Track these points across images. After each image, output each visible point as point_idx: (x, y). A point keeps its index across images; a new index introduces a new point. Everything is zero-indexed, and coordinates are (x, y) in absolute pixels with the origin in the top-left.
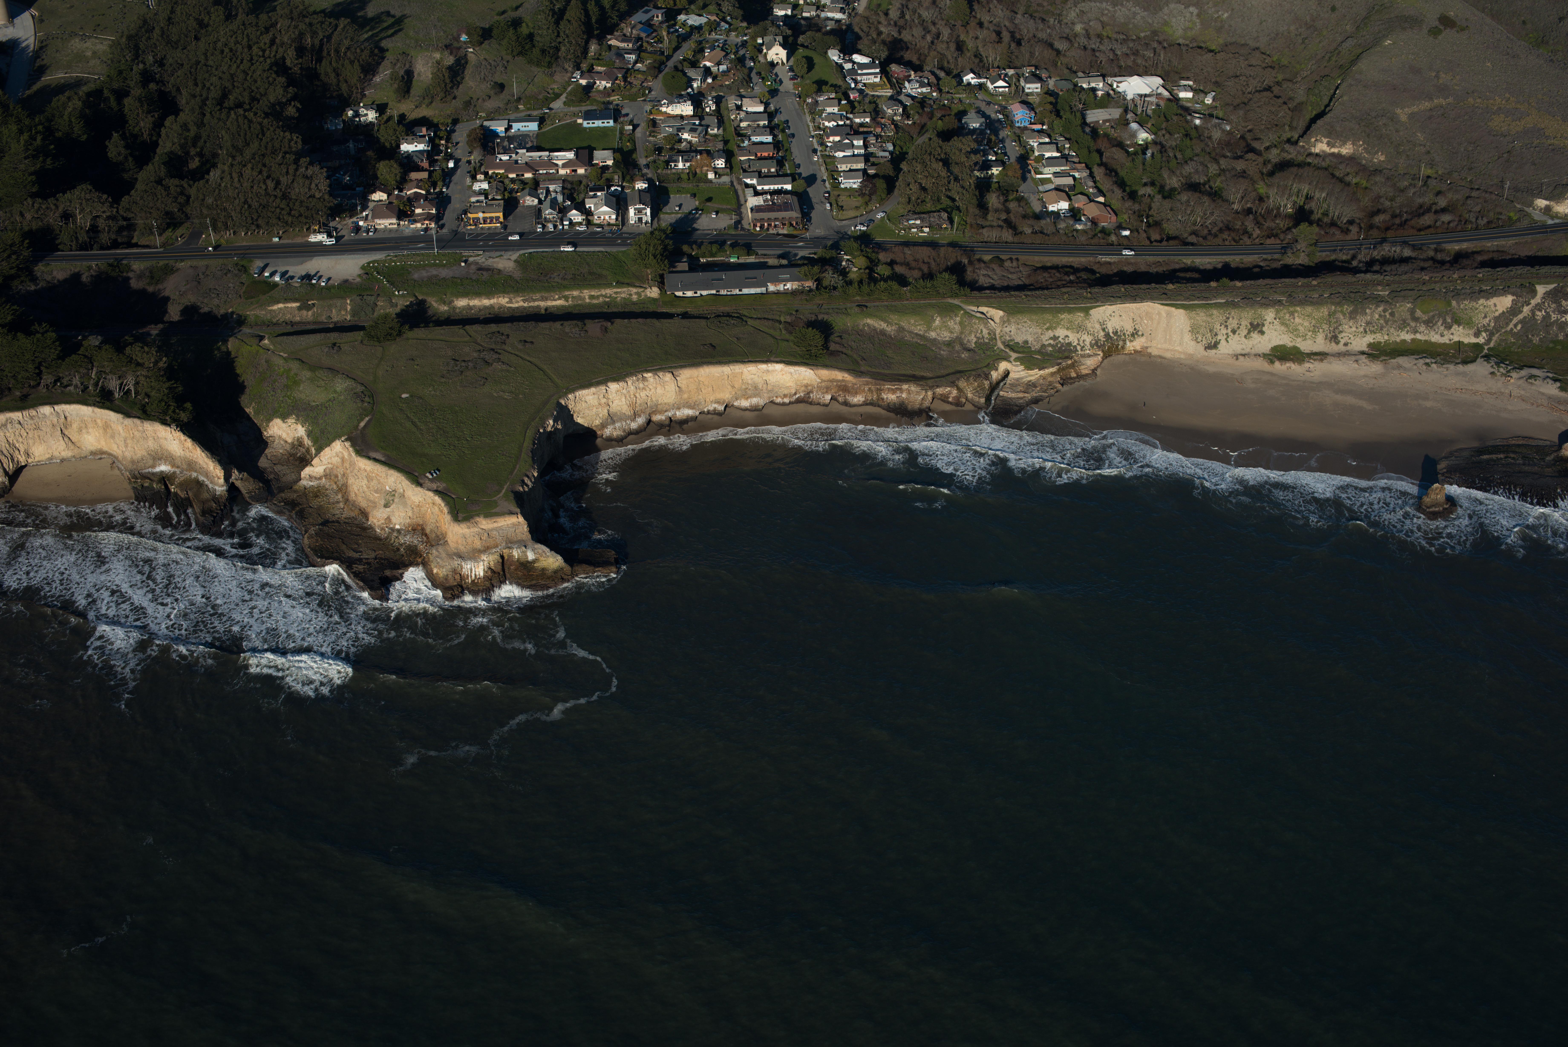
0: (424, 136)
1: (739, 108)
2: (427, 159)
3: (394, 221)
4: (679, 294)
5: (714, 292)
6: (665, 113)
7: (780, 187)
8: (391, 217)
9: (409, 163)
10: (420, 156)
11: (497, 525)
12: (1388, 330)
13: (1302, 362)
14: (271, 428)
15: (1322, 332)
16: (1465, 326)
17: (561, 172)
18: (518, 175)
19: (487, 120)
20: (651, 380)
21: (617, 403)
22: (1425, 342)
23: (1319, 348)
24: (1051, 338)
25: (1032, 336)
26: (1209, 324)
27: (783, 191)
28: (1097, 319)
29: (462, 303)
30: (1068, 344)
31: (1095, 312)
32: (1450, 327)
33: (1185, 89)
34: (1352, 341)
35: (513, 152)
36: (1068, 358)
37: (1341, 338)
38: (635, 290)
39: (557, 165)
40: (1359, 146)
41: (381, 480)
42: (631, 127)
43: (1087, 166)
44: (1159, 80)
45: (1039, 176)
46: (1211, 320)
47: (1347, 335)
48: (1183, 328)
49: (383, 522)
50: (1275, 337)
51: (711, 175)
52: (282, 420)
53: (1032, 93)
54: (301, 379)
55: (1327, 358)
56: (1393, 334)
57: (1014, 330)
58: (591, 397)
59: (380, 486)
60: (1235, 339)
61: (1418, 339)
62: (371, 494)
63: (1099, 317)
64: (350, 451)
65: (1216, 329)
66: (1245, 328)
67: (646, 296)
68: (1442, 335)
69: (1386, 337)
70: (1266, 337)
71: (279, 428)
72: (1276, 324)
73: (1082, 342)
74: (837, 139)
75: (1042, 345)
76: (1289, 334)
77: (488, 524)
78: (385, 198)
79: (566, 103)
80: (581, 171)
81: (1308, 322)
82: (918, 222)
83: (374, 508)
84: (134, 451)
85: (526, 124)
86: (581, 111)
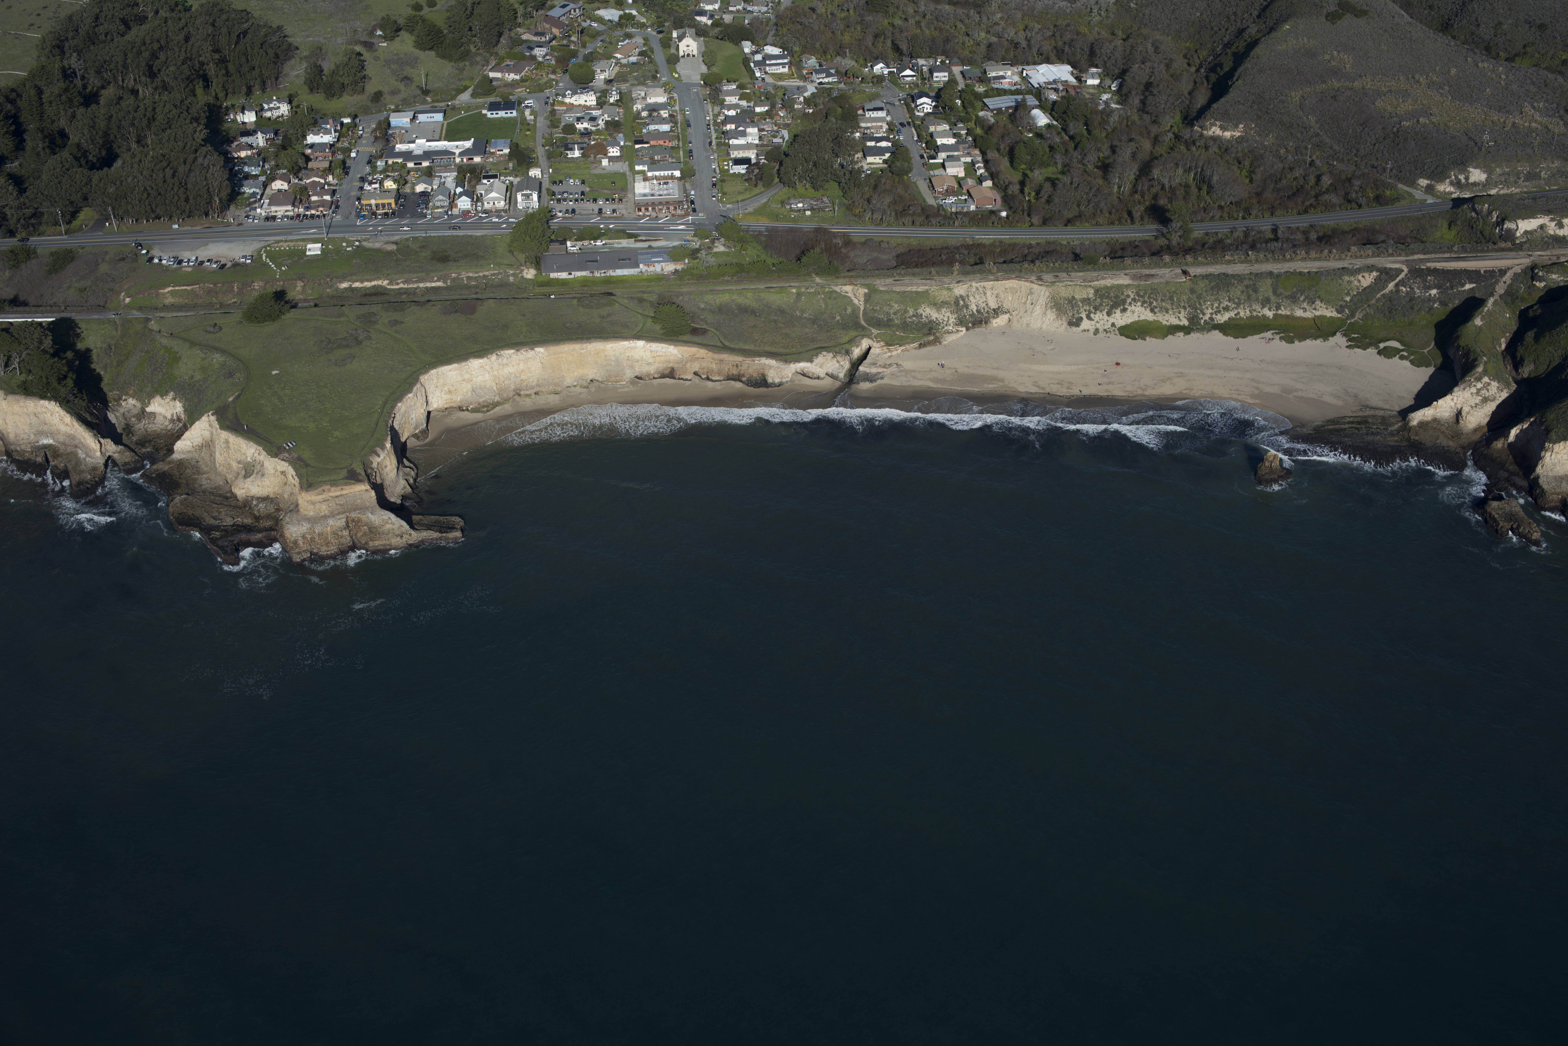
0: (330, 128)
1: (642, 98)
2: (330, 149)
3: (289, 208)
4: (555, 275)
5: (588, 274)
6: (569, 103)
7: (669, 173)
8: (286, 204)
9: (312, 154)
11: (344, 492)
12: (1251, 306)
13: (1164, 336)
14: (152, 404)
15: (1185, 308)
16: (1328, 302)
17: (458, 160)
18: (415, 164)
19: (394, 111)
20: (514, 356)
21: (480, 378)
22: (1287, 317)
23: (1181, 323)
24: (914, 316)
25: (895, 314)
26: (1072, 301)
27: (672, 177)
28: (961, 296)
29: (345, 285)
30: (931, 322)
31: (960, 290)
32: (1313, 303)
33: (1093, 77)
34: (1214, 316)
35: (414, 142)
36: (929, 334)
37: (1204, 314)
38: (511, 272)
39: (454, 154)
40: (1251, 129)
41: (243, 451)
42: (532, 117)
43: (980, 150)
44: (1068, 68)
45: (931, 161)
46: (1073, 297)
47: (1210, 311)
48: (1047, 304)
49: (243, 491)
50: (1137, 313)
51: (605, 162)
52: (162, 396)
53: (939, 81)
54: (180, 358)
55: (1189, 333)
56: (1255, 310)
57: (878, 308)
58: (454, 373)
59: (243, 458)
60: (1097, 316)
61: (1281, 315)
62: (234, 465)
63: (964, 294)
64: (216, 424)
65: (1078, 306)
66: (1107, 305)
67: (523, 277)
68: (1305, 310)
69: (1248, 312)
70: (1128, 313)
71: (160, 404)
72: (1139, 300)
73: (946, 319)
74: (733, 127)
75: (905, 322)
76: (1152, 311)
77: (335, 492)
78: (285, 186)
79: (473, 95)
80: (477, 159)
81: (1171, 298)
82: (800, 205)
83: (237, 478)
84: (17, 426)
85: (432, 115)
86: (486, 103)
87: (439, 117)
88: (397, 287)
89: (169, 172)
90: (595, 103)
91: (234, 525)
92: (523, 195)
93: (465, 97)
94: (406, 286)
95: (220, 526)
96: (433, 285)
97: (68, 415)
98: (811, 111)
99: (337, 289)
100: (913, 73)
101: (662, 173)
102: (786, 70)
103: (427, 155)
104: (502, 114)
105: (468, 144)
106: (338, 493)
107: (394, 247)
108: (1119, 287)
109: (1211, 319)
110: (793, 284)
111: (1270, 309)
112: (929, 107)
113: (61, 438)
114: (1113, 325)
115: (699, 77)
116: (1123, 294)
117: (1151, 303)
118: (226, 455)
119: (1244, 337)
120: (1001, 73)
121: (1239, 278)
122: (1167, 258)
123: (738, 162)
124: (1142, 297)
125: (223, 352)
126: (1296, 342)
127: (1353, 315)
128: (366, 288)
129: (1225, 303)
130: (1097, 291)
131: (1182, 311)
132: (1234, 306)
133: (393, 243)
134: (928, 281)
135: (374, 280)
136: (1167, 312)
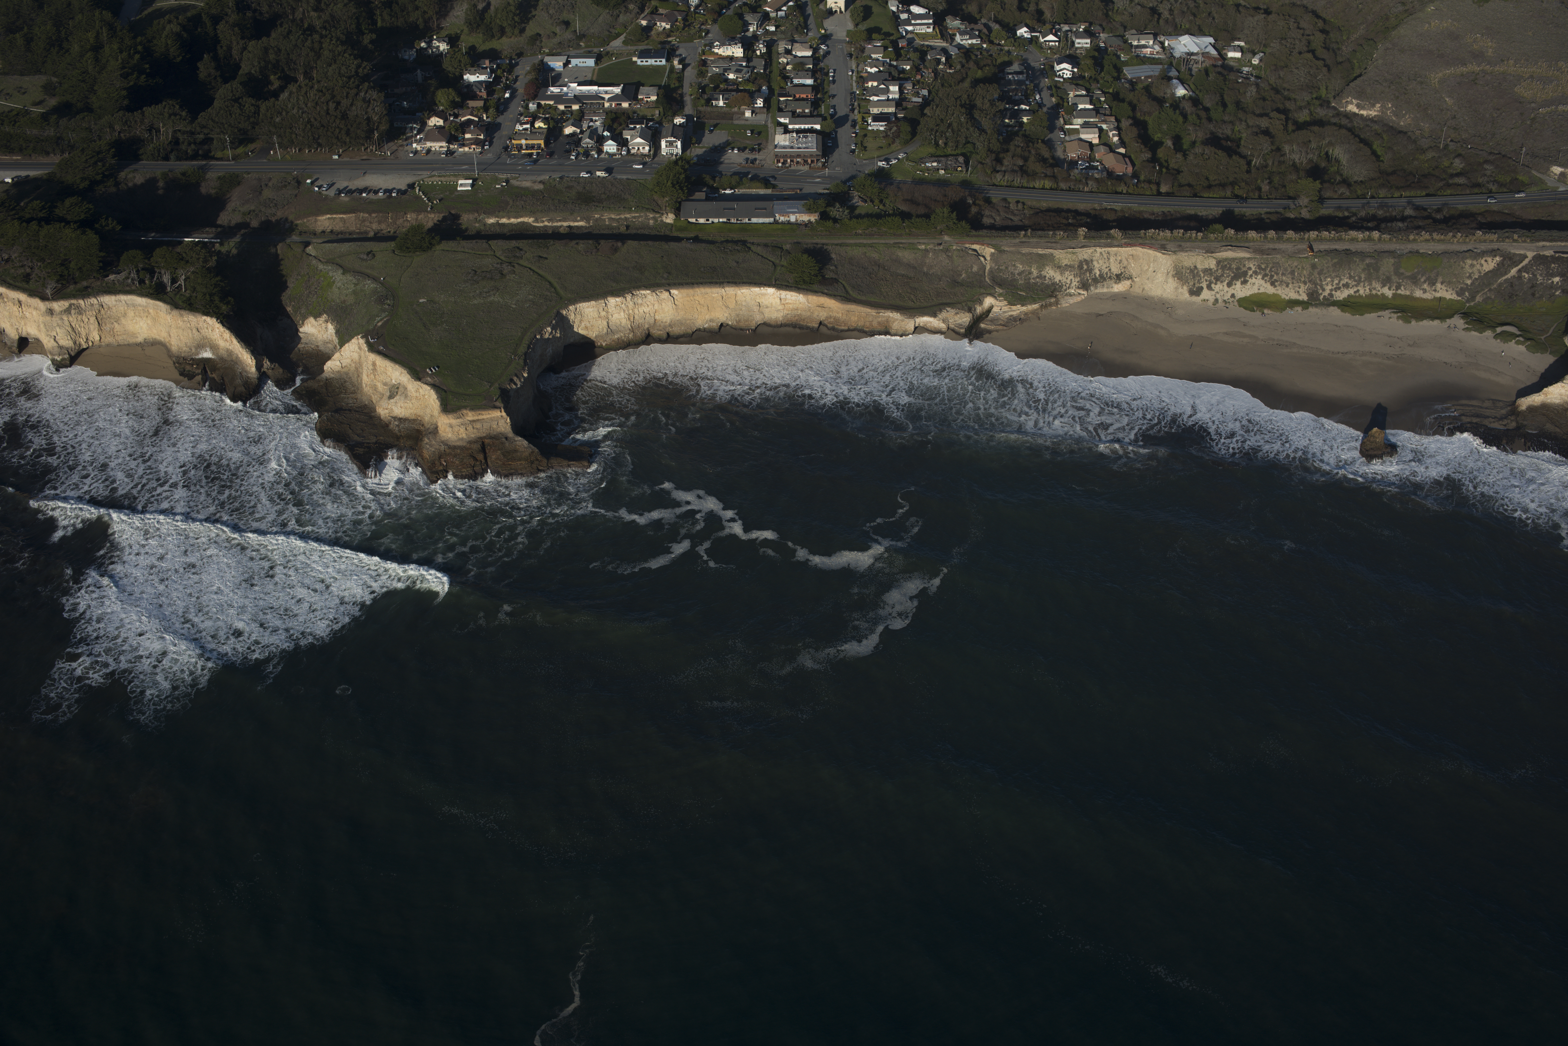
0: (486, 68)
1: (788, 52)
2: (486, 89)
3: (444, 144)
4: (693, 220)
5: (725, 220)
6: (717, 54)
7: (810, 126)
8: (441, 141)
9: (468, 92)
10: (479, 86)
11: (480, 417)
12: (1370, 284)
13: (1282, 310)
14: (306, 325)
15: (1305, 283)
16: (1448, 284)
17: (607, 105)
18: (566, 107)
19: (548, 55)
20: (650, 297)
21: (616, 316)
22: (1406, 297)
23: (1301, 298)
24: (1037, 277)
25: (1019, 274)
26: (1193, 271)
27: (812, 131)
28: (1085, 260)
29: (491, 221)
30: (1054, 284)
31: (1085, 253)
32: (1434, 284)
33: (1234, 49)
34: (1334, 292)
35: (566, 85)
36: (1051, 296)
37: (1324, 290)
38: (651, 216)
39: (603, 99)
40: (1389, 109)
41: (389, 374)
42: (681, 66)
43: (1115, 119)
44: (1210, 40)
45: (1067, 127)
46: (1195, 267)
47: (1330, 287)
48: (1168, 273)
49: (387, 411)
50: (1257, 286)
51: (748, 114)
52: (315, 318)
53: (1082, 48)
54: (334, 282)
55: (1307, 308)
56: (1375, 289)
57: (1003, 268)
58: (591, 310)
59: (388, 380)
60: (1218, 287)
61: (1400, 295)
62: (380, 386)
63: (1088, 259)
64: (365, 347)
65: (1200, 276)
66: (1228, 277)
67: (662, 221)
68: (1425, 291)
69: (1368, 291)
70: (1248, 285)
71: (313, 326)
72: (1260, 273)
73: (1068, 282)
74: (875, 84)
75: (1029, 283)
76: (1272, 284)
77: (473, 416)
78: (440, 122)
79: (625, 43)
80: (625, 105)
81: (1293, 273)
82: (935, 164)
83: (381, 398)
84: (180, 339)
85: (584, 60)
86: (637, 50)
87: (591, 62)
88: (541, 225)
89: (332, 106)
90: (742, 55)
91: (376, 443)
92: (667, 142)
93: (617, 43)
94: (550, 224)
96: (576, 224)
97: (227, 331)
98: (952, 72)
99: (485, 225)
100: (1056, 39)
101: (802, 127)
102: (930, 30)
103: (578, 98)
104: (651, 62)
105: (617, 90)
106: (476, 418)
107: (541, 187)
108: (1241, 260)
109: (1331, 295)
111: (1390, 289)
112: (1069, 73)
113: (220, 353)
114: (1233, 296)
115: (845, 34)
116: (1244, 266)
117: (1272, 276)
118: (372, 376)
119: (1362, 315)
120: (1143, 42)
121: (1362, 255)
122: (1291, 233)
123: (877, 118)
124: (1263, 269)
125: (375, 279)
126: (1413, 322)
127: (1473, 298)
128: (511, 224)
129: (1346, 280)
130: (1219, 262)
131: (1302, 285)
132: (1354, 283)
133: (540, 182)
134: (1053, 245)
135: (521, 217)
136: (1287, 286)
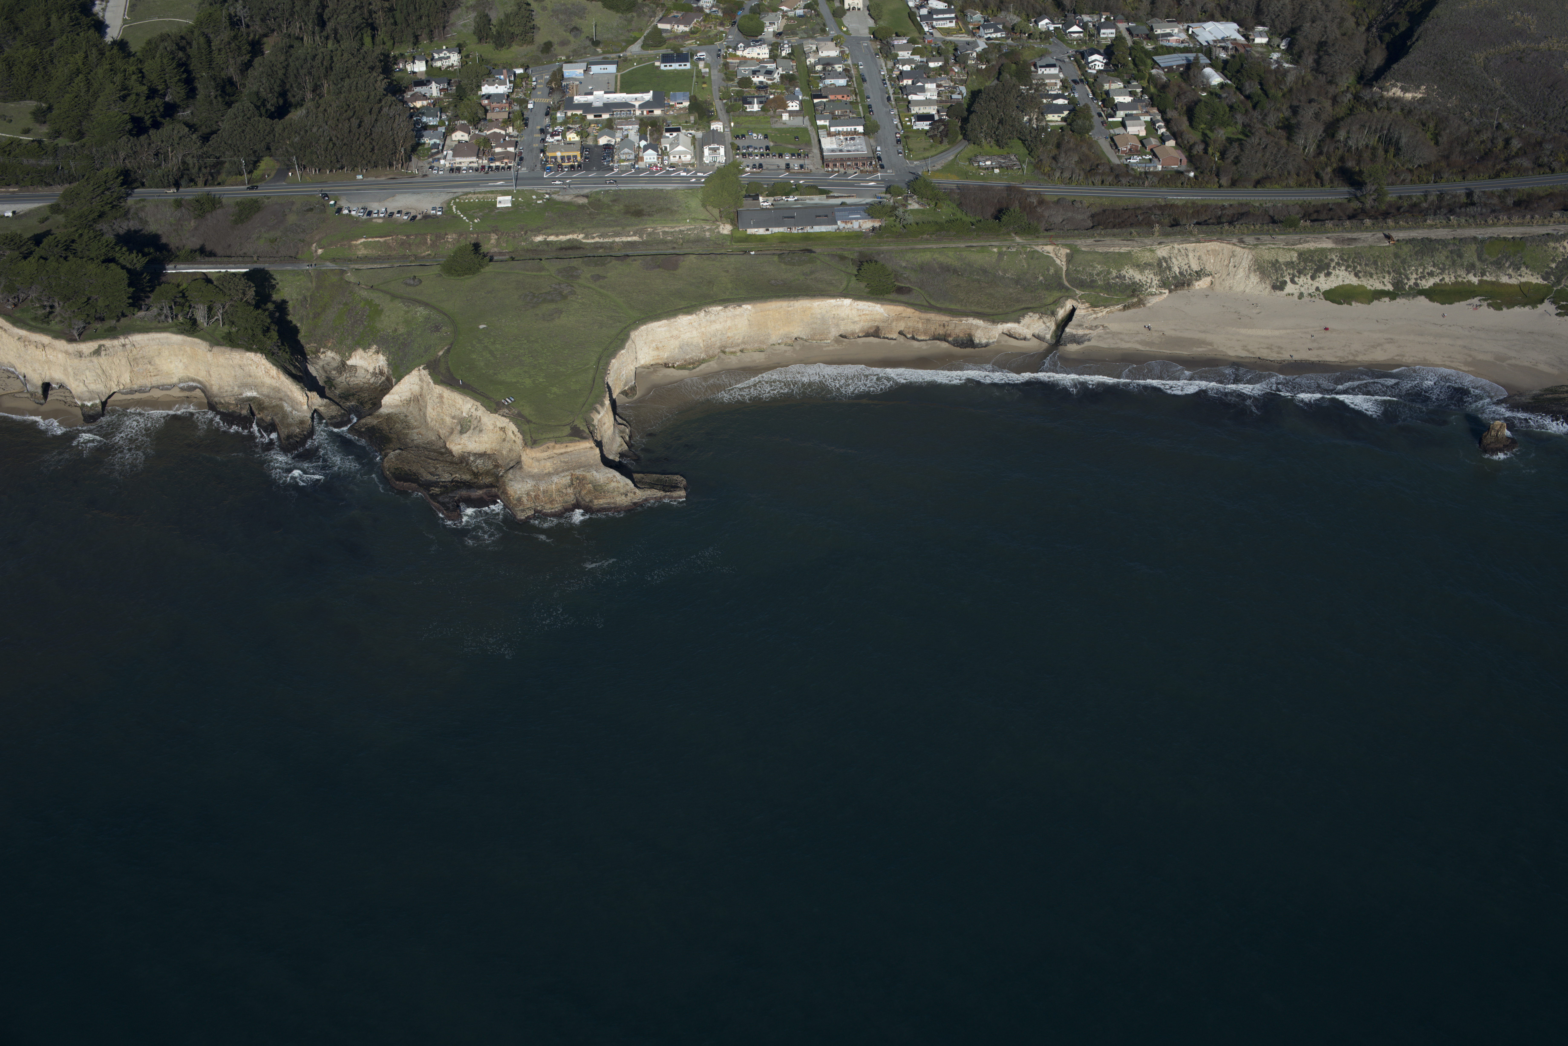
0: (504, 79)
1: (814, 52)
2: (507, 100)
3: (474, 159)
4: (752, 231)
5: (786, 230)
6: (742, 56)
7: (852, 128)
8: (471, 156)
9: (488, 105)
10: (500, 98)
11: (569, 449)
12: (1455, 272)
13: (1370, 302)
14: (353, 357)
15: (1389, 273)
16: (1533, 269)
17: (638, 113)
18: (595, 116)
19: (566, 63)
20: (722, 313)
21: (688, 335)
22: (1492, 283)
23: (1386, 289)
24: (1117, 277)
25: (1098, 275)
26: (1275, 264)
27: (856, 132)
28: (1164, 258)
29: (539, 238)
30: (1134, 283)
31: (1162, 252)
32: (1519, 269)
33: (1260, 34)
34: (1419, 281)
35: (591, 94)
36: (1133, 296)
37: (1408, 279)
38: (708, 227)
39: (634, 106)
40: (1434, 91)
41: (458, 406)
42: (707, 70)
43: (1159, 110)
44: (1235, 26)
45: (1110, 120)
46: (1277, 260)
47: (1414, 276)
48: (1250, 268)
49: (460, 447)
50: (1342, 277)
51: (785, 117)
52: (364, 349)
53: (1106, 38)
54: (382, 310)
55: (1395, 299)
56: (1460, 276)
57: (1081, 269)
58: (663, 329)
59: (458, 413)
60: (1301, 280)
61: (1486, 281)
62: (448, 420)
63: (1166, 256)
64: (429, 379)
65: (1282, 269)
66: (1311, 269)
67: (719, 232)
68: (1510, 277)
69: (1453, 278)
70: (1332, 277)
71: (361, 358)
72: (1343, 264)
73: (1149, 281)
74: (910, 82)
75: (1108, 283)
76: (1356, 275)
77: (560, 449)
78: (465, 137)
79: (645, 46)
80: (657, 112)
81: (1375, 263)
82: (988, 163)
83: (451, 433)
84: (221, 378)
85: (605, 66)
86: (657, 55)
87: (612, 69)
88: (593, 241)
89: (355, 122)
90: (767, 56)
91: (452, 481)
92: (710, 149)
93: (635, 49)
94: (601, 240)
95: (439, 482)
96: (629, 239)
97: (274, 368)
98: (984, 67)
99: (532, 243)
100: (1080, 30)
101: (845, 129)
102: (953, 25)
103: (608, 107)
104: (675, 66)
105: (648, 96)
106: (563, 451)
107: (584, 201)
108: (1323, 251)
109: (1416, 284)
110: (993, 243)
111: (1475, 275)
112: (1101, 64)
113: (265, 391)
114: (1317, 289)
115: (867, 31)
116: (1326, 258)
117: (1355, 268)
118: (439, 410)
119: (1451, 303)
120: (1168, 31)
121: (1444, 243)
122: (1368, 222)
123: (921, 118)
124: (1346, 261)
125: (426, 305)
126: (1505, 309)
127: (1559, 282)
128: (561, 242)
129: (1430, 269)
130: (1301, 254)
131: (1387, 276)
132: (1438, 271)
133: (583, 196)
134: (1129, 242)
135: (570, 234)
136: (1371, 277)
